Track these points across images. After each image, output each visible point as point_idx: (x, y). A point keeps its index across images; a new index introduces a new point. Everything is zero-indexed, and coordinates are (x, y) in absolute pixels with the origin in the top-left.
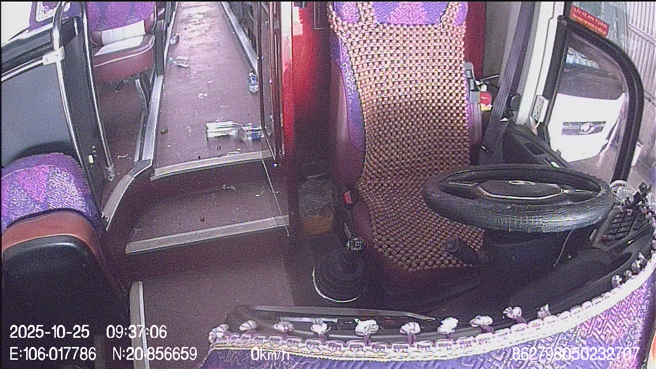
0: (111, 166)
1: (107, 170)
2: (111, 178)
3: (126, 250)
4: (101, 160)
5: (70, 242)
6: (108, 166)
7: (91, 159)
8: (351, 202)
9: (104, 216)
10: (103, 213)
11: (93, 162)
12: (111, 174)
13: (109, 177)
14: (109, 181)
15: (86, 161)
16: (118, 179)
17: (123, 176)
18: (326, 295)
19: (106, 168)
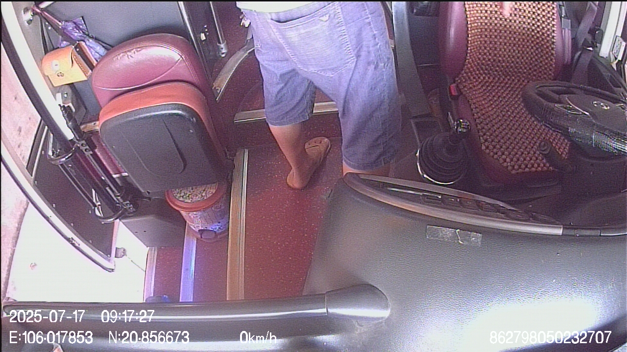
0: (223, 43)
1: (218, 46)
2: (223, 53)
3: (235, 120)
4: (213, 39)
5: (179, 109)
6: (220, 43)
7: (203, 37)
8: (456, 94)
9: (215, 88)
10: (214, 84)
11: (205, 38)
12: (223, 50)
13: (220, 53)
14: (220, 56)
15: (197, 38)
16: (230, 54)
17: (236, 52)
18: (427, 175)
19: (219, 44)
